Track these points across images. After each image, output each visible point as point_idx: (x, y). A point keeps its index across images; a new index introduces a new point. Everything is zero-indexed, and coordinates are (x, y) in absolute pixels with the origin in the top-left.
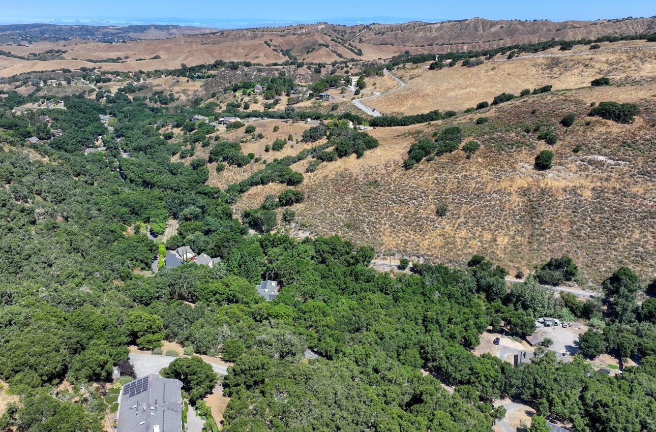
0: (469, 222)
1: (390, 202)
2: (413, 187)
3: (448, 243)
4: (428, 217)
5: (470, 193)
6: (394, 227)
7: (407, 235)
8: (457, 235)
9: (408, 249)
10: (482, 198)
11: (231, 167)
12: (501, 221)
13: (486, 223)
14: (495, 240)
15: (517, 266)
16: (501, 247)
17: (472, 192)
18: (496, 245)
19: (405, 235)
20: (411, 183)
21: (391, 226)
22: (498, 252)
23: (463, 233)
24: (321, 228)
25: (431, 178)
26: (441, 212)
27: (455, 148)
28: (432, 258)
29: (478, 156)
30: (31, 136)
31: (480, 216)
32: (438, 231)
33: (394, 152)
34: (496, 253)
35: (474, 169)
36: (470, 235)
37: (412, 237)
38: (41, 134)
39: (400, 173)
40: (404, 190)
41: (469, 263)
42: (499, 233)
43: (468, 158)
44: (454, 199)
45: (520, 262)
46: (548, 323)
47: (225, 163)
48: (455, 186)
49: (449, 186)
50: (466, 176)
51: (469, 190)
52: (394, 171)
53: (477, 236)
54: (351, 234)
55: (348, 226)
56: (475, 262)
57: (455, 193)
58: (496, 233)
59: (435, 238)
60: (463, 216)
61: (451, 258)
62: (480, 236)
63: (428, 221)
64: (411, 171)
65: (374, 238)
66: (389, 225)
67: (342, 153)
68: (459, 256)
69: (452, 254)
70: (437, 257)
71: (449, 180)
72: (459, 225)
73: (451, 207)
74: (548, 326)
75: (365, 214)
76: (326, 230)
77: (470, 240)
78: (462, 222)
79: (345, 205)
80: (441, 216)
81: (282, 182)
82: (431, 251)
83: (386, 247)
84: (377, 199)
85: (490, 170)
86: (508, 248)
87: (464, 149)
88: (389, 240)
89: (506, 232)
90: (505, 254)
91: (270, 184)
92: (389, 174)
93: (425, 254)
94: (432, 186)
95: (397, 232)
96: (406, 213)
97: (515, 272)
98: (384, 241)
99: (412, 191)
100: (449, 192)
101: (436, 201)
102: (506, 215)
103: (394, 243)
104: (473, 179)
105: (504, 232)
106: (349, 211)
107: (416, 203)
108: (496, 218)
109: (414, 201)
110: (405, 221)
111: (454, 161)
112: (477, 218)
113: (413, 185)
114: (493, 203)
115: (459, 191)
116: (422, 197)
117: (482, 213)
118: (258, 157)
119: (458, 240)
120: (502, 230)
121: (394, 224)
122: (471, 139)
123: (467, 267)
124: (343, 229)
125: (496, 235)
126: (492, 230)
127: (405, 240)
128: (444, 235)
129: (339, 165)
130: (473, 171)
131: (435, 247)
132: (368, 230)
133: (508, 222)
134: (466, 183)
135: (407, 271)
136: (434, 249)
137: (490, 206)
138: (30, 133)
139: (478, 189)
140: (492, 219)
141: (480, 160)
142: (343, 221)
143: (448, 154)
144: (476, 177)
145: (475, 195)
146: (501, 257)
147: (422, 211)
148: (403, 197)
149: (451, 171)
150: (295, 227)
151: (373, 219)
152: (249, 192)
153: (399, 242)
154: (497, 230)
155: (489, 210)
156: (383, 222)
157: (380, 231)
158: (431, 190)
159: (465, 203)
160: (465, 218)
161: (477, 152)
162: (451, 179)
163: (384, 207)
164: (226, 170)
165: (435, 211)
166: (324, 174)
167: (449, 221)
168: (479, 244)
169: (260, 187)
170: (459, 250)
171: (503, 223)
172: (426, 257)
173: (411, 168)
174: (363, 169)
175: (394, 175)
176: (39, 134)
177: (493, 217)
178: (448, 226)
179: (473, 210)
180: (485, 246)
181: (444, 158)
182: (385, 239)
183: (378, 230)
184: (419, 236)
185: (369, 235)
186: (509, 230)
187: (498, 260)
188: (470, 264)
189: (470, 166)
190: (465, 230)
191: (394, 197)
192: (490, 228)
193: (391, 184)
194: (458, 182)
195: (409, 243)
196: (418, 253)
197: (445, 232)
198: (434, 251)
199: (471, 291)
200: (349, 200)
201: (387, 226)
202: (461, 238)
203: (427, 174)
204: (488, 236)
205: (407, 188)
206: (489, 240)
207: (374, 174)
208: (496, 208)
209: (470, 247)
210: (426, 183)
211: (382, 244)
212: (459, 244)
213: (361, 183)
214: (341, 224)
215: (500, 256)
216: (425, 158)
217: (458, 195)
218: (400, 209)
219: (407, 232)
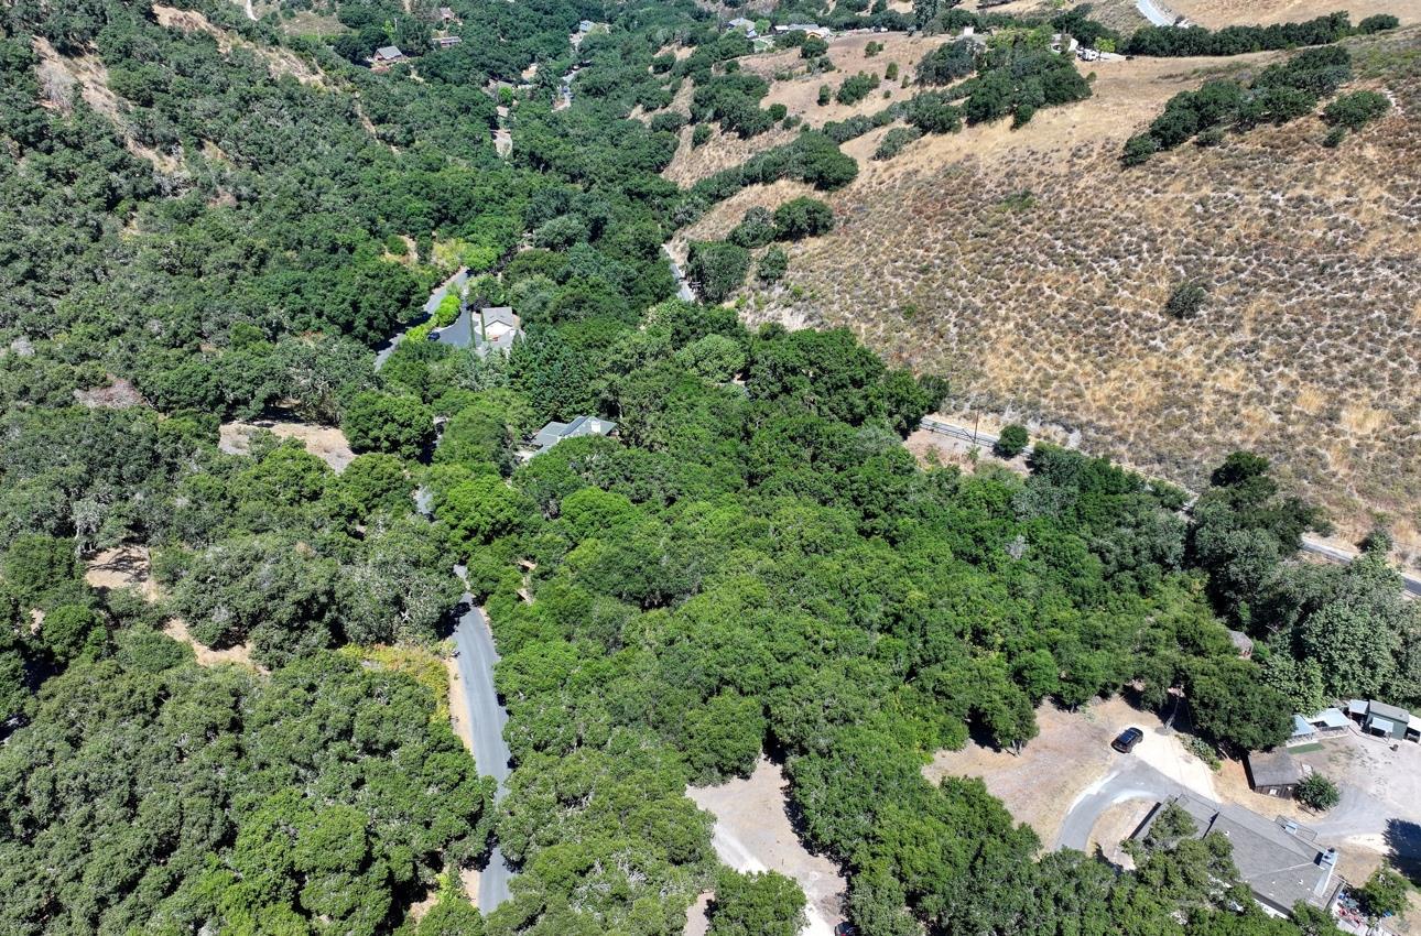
0: (1262, 348)
1: (1042, 258)
2: (1122, 221)
3: (1174, 401)
4: (1137, 316)
5: (1298, 254)
6: (1029, 332)
7: (1058, 358)
8: (1210, 383)
9: (1044, 401)
10: (1333, 275)
11: (724, 138)
12: (1377, 359)
13: (1321, 359)
14: (1333, 417)
15: (1379, 510)
16: (1347, 442)
17: (1304, 256)
18: (1332, 432)
19: (1049, 360)
20: (1122, 206)
21: (1020, 327)
22: (1329, 457)
23: (1234, 377)
24: (836, 307)
25: (1187, 197)
26: (1181, 307)
27: (1298, 109)
28: (1110, 438)
29: (1371, 139)
30: (389, 44)
31: (1308, 331)
32: (1154, 362)
33: (1121, 118)
34: (1320, 458)
35: (1337, 179)
36: (1254, 387)
37: (1071, 366)
38: (409, 42)
39: (1104, 176)
40: (1094, 225)
41: (1217, 472)
42: (1357, 396)
43: (1331, 143)
44: (1237, 270)
45: (1397, 502)
46: (1377, 723)
47: (715, 127)
48: (1255, 230)
49: (1239, 225)
50: (1302, 199)
51: (1298, 246)
52: (1091, 168)
53: (1275, 393)
54: (908, 335)
55: (908, 312)
56: (1235, 472)
57: (1248, 252)
58: (1345, 395)
59: (1140, 379)
60: (1248, 326)
61: (1164, 450)
62: (1285, 394)
63: (1133, 327)
64: (1136, 172)
65: (963, 356)
66: (1017, 325)
67: (981, 113)
68: (1193, 445)
69: (1173, 435)
70: (1122, 440)
71: (1242, 208)
72: (1228, 353)
73: (1219, 293)
74: (1379, 733)
75: (964, 283)
76: (847, 314)
77: (1247, 404)
78: (1240, 345)
79: (921, 252)
80: (1179, 316)
81: (807, 180)
82: (1111, 417)
83: (985, 386)
84: (1010, 243)
85: (1393, 188)
86: (1370, 448)
87: (1330, 116)
88: (1000, 368)
89: (1383, 397)
90: (1352, 467)
91: (782, 183)
92: (1072, 177)
93: (1089, 423)
94: (1179, 223)
95: (1033, 346)
96: (1077, 295)
97: (1363, 531)
98: (986, 369)
99: (1115, 232)
100: (1229, 247)
101: (1179, 268)
102: (1403, 341)
103: (1012, 377)
104: (1326, 211)
105: (1375, 395)
106: (924, 271)
107: (1118, 270)
108: (1362, 347)
109: (1112, 261)
110: (1064, 316)
111: (1280, 151)
112: (1296, 339)
113: (1126, 214)
114: (1367, 297)
115: (1264, 245)
116: (1139, 253)
117: (1317, 325)
118: (793, 115)
119: (1209, 398)
120: (1374, 387)
121: (1031, 323)
122: (1370, 85)
123: (1206, 483)
124: (892, 317)
125: (1342, 402)
126: (1333, 383)
127: (1046, 374)
128: (1167, 376)
129: (961, 143)
130: (1333, 183)
131: (1127, 409)
132: (954, 330)
133: (1405, 364)
134: (1296, 224)
135: (1018, 465)
136: (1122, 414)
137: (1354, 306)
138: (386, 37)
139: (1333, 246)
140: (1347, 350)
141: (1370, 152)
142: (898, 295)
143: (1271, 128)
144: (1337, 206)
145: (1313, 263)
146: (1334, 475)
147: (1126, 294)
148: (1085, 248)
149: (1260, 180)
150: (781, 295)
151: (978, 302)
152: (734, 200)
153: (1027, 377)
154: (1353, 385)
155: (1347, 318)
156: (1002, 312)
157: (986, 338)
158: (1176, 233)
159: (1272, 287)
160: (1255, 331)
161: (1372, 128)
162: (1249, 205)
163: (1020, 269)
164: (711, 144)
165: (1166, 298)
166: (910, 167)
167: (1199, 335)
168: (1275, 419)
169: (758, 187)
170: (1198, 430)
171: (1383, 365)
172: (1091, 433)
173: (1142, 163)
174: (1010, 158)
175: (1088, 180)
176: (405, 42)
177: (1353, 342)
178: (1191, 349)
179: (1290, 310)
180: (1290, 429)
181: (1252, 141)
182: (992, 360)
183: (981, 334)
184: (1089, 367)
185: (953, 345)
186: (1397, 393)
187: (1318, 482)
188: (1217, 478)
189: (1326, 171)
190: (1242, 372)
191: (1059, 243)
192: (1331, 374)
193: (1062, 206)
194: (1272, 217)
195: (1055, 384)
196: (1068, 417)
197: (1175, 367)
198: (1122, 420)
199: (1159, 558)
200: (936, 241)
201: (1011, 325)
202: (1219, 392)
203: (1180, 184)
204: (1312, 399)
205: (1105, 221)
206: (1312, 412)
207: (1032, 176)
208: (1376, 314)
209: (1239, 426)
210: (1167, 210)
211: (977, 376)
212: (1206, 409)
213: (985, 197)
214: (893, 304)
215: (1332, 469)
216: (1195, 138)
217: (1257, 258)
218: (1063, 279)
219: (1060, 351)
